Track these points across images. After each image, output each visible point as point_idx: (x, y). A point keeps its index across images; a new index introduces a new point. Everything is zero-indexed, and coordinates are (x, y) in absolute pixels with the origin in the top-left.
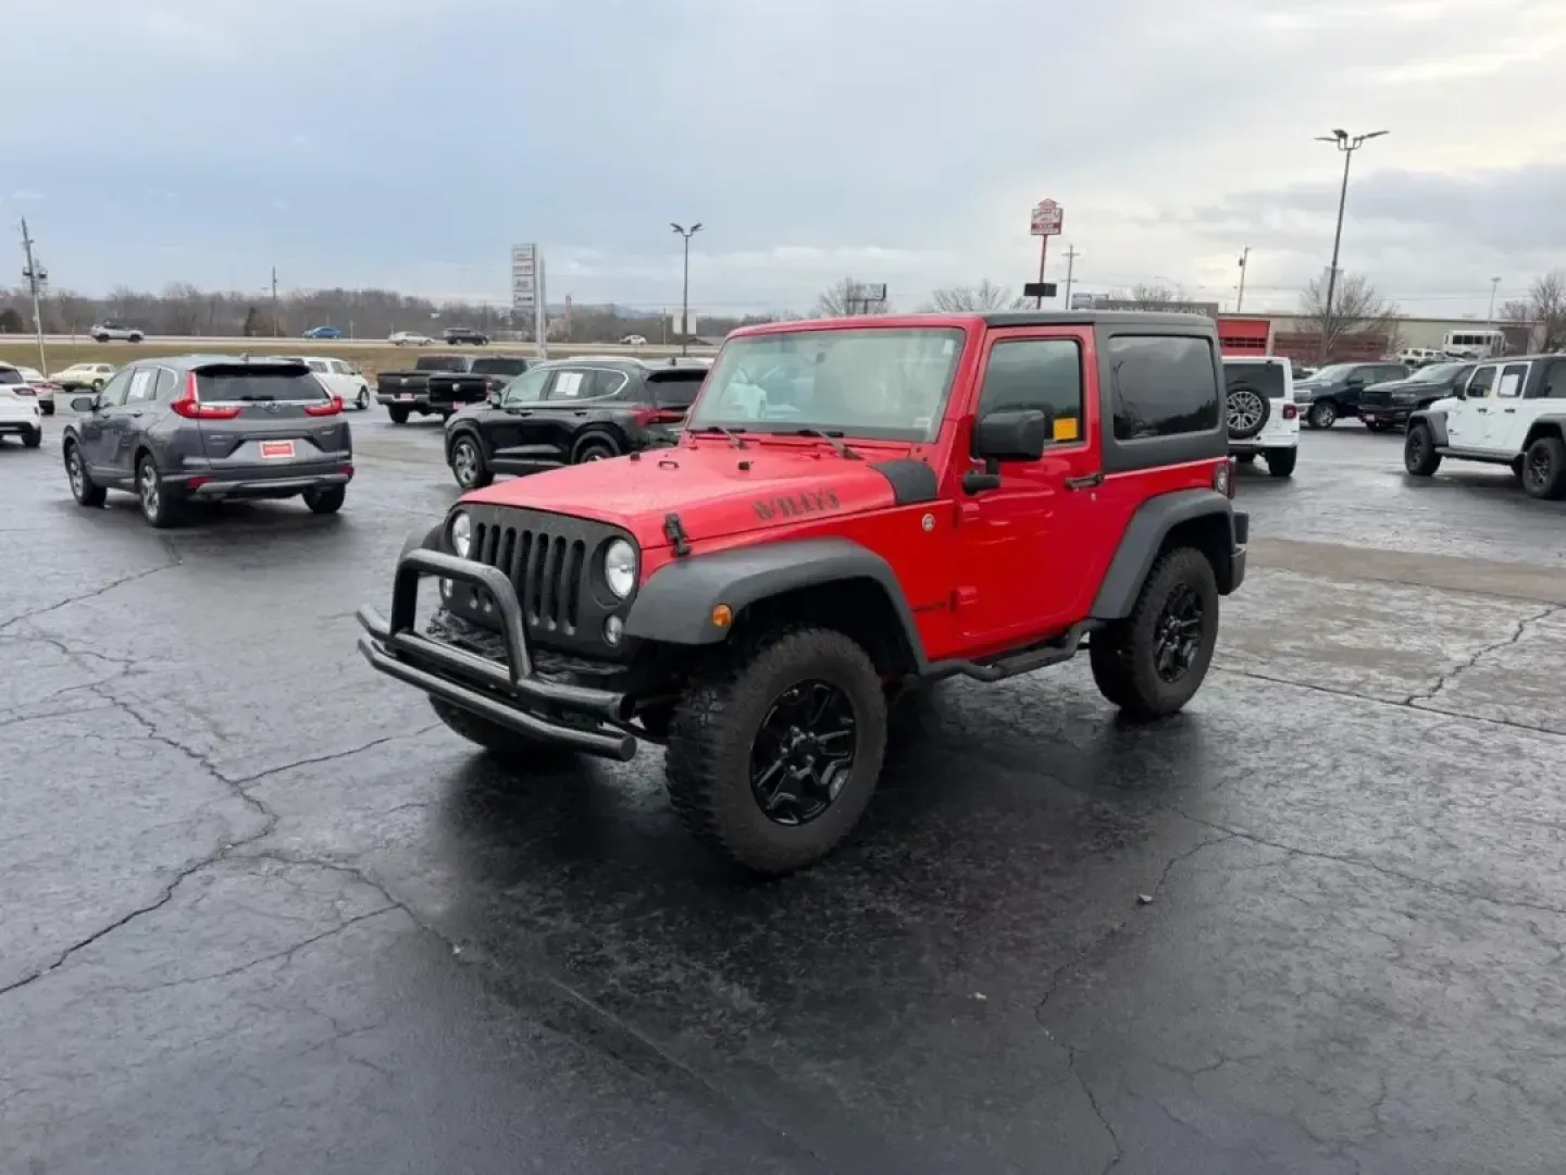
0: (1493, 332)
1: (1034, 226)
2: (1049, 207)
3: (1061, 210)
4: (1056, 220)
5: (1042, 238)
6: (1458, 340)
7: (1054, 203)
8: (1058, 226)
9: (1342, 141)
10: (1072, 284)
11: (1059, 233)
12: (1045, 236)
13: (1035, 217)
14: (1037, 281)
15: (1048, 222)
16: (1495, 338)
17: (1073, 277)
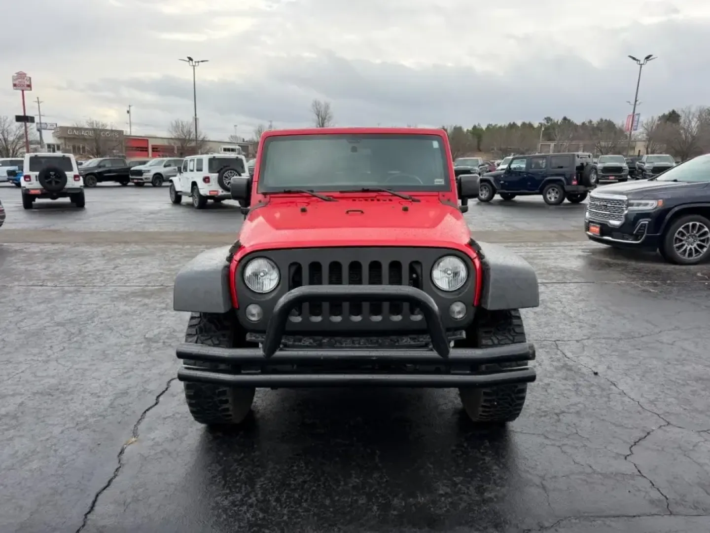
0: (237, 147)
1: (15, 85)
2: (21, 75)
3: (30, 78)
4: (28, 83)
5: (21, 92)
6: (225, 150)
7: (25, 74)
8: (29, 86)
9: (191, 61)
10: (42, 117)
11: (31, 90)
12: (23, 91)
13: (14, 80)
14: (22, 114)
15: (22, 83)
16: (238, 149)
17: (42, 114)
